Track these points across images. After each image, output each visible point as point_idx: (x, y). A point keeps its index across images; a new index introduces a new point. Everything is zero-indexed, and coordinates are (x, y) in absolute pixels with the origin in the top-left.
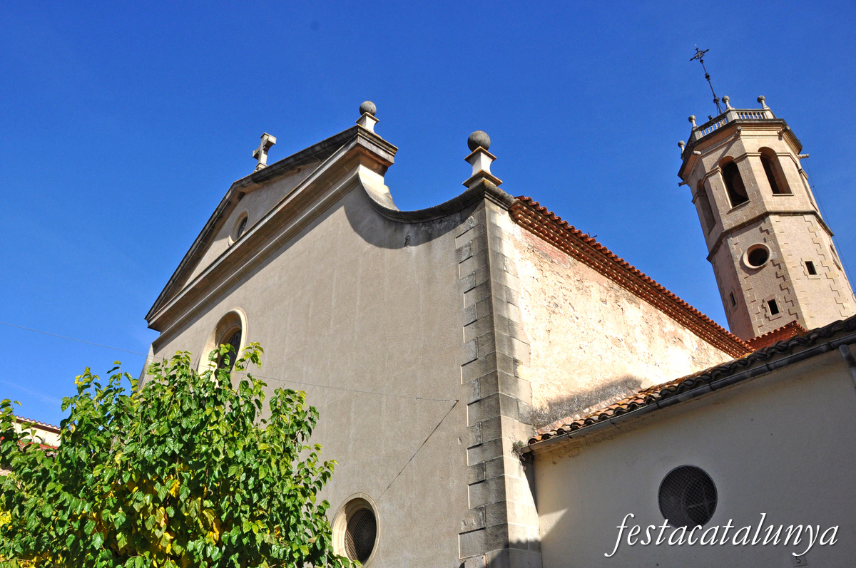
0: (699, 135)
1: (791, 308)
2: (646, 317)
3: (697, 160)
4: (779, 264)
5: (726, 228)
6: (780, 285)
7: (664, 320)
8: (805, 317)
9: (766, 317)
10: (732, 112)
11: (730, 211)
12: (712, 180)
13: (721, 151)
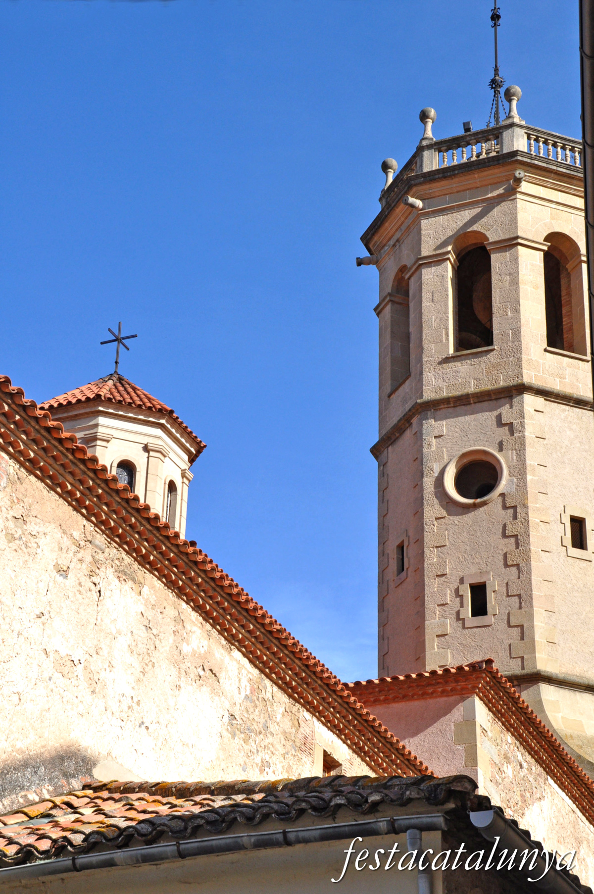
0: (432, 162)
1: (515, 611)
2: (149, 614)
3: (409, 221)
4: (515, 507)
5: (429, 394)
6: (505, 555)
7: (188, 626)
8: (537, 638)
9: (458, 618)
10: (517, 130)
11: (447, 360)
12: (428, 274)
13: (467, 215)
